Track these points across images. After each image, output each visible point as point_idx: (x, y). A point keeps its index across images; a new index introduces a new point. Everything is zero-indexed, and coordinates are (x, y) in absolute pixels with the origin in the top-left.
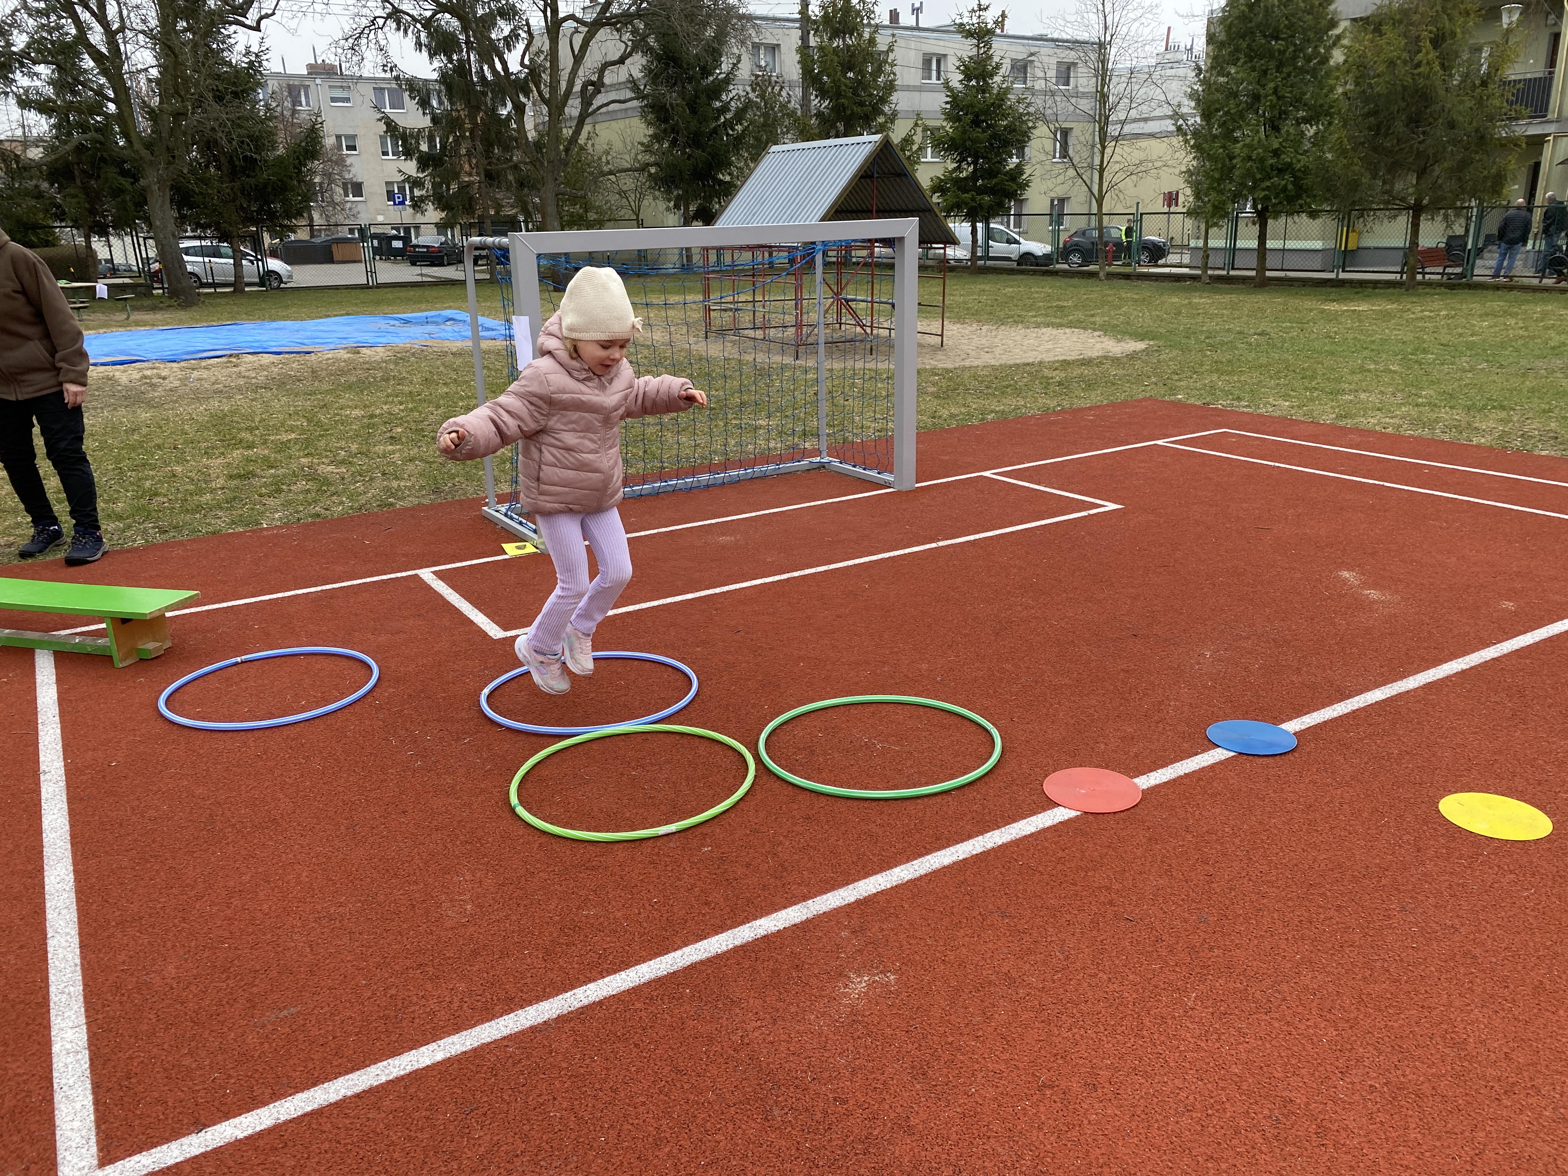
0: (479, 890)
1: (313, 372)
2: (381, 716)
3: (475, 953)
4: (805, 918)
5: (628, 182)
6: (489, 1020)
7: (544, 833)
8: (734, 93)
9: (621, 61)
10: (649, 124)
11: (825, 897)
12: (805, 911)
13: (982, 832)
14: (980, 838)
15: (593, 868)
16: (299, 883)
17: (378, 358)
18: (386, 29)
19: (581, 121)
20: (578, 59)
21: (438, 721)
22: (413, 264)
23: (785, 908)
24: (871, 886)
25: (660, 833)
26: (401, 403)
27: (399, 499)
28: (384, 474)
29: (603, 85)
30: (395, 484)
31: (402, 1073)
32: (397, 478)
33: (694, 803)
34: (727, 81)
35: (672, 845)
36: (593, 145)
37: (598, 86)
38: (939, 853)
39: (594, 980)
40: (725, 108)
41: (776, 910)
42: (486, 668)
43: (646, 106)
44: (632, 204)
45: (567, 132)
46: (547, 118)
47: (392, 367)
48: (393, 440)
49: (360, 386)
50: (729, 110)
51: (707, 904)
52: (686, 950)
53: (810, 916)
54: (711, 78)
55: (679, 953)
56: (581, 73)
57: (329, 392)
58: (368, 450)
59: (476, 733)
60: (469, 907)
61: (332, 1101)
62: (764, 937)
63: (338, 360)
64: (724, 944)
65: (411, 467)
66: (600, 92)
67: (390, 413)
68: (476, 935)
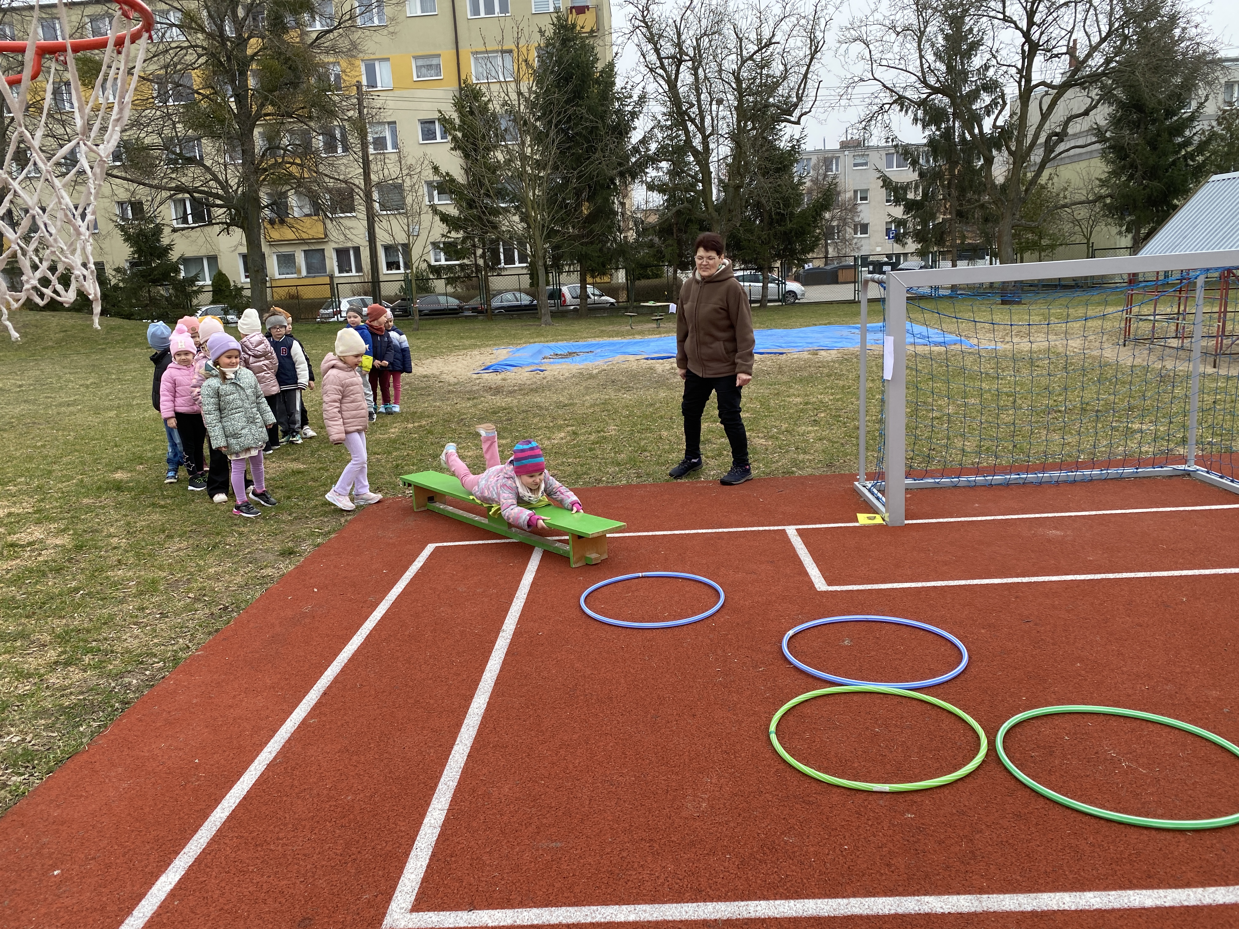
0: (717, 794)
1: (780, 368)
2: (711, 636)
3: (692, 844)
4: (973, 910)
5: (1082, 213)
6: (677, 902)
7: (784, 761)
8: (1198, 128)
9: (1086, 113)
10: (1108, 162)
11: (1002, 896)
12: (976, 903)
13: (1204, 884)
14: (1200, 890)
15: (810, 803)
16: (604, 750)
17: (829, 359)
18: (890, 111)
19: (1042, 166)
20: (1045, 117)
21: (748, 649)
23: (958, 894)
24: (1054, 901)
25: (875, 789)
26: (832, 394)
27: (800, 469)
28: (797, 449)
29: (1066, 134)
30: (801, 457)
31: (603, 920)
32: (805, 453)
33: (917, 771)
34: (1192, 118)
35: (881, 802)
36: (1053, 184)
37: (1061, 136)
38: (1144, 892)
39: (768, 899)
40: (1188, 142)
41: (949, 893)
42: (801, 613)
43: (1109, 148)
44: (1085, 230)
45: (1030, 175)
46: (1012, 166)
47: (837, 365)
48: (816, 422)
49: (809, 380)
50: (1191, 144)
51: (889, 865)
52: (853, 901)
53: (979, 910)
54: (1176, 118)
55: (845, 901)
56: (1046, 126)
57: (785, 383)
58: (793, 430)
59: (770, 665)
60: (704, 805)
61: (552, 923)
62: (927, 915)
63: (799, 359)
64: (888, 907)
65: (818, 445)
66: (1062, 141)
67: (821, 402)
68: (699, 829)
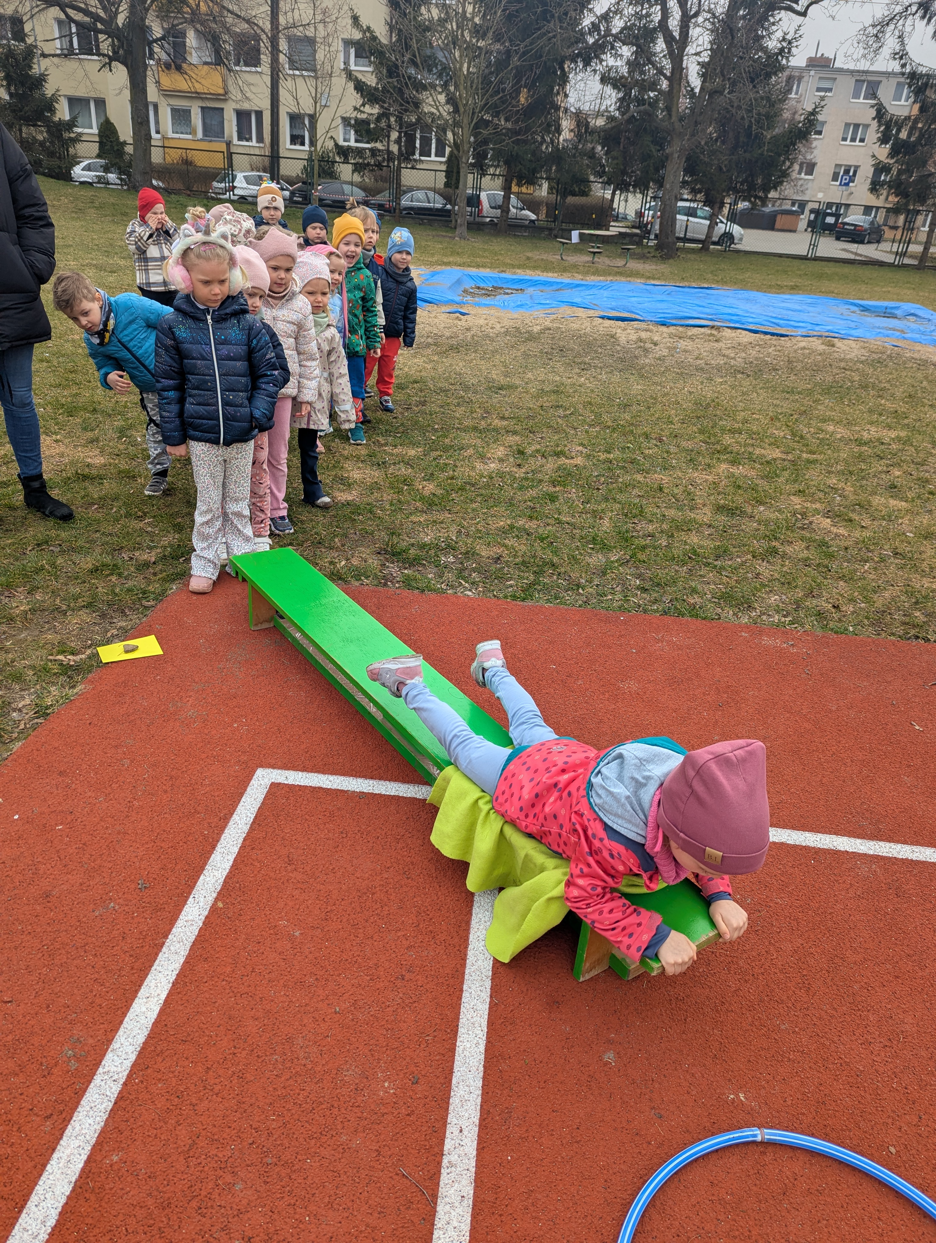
22: (838, 239)
